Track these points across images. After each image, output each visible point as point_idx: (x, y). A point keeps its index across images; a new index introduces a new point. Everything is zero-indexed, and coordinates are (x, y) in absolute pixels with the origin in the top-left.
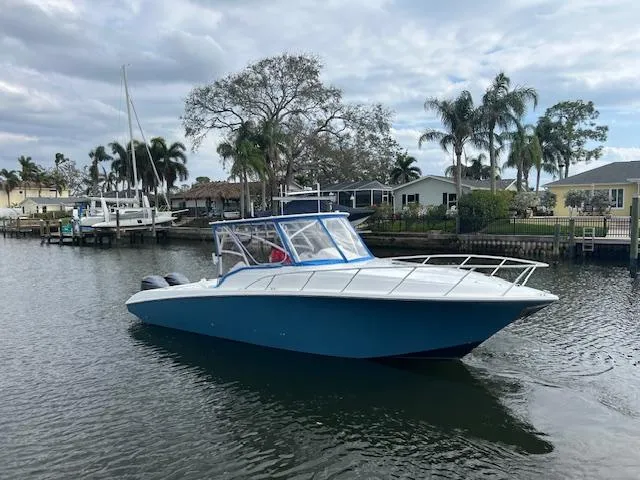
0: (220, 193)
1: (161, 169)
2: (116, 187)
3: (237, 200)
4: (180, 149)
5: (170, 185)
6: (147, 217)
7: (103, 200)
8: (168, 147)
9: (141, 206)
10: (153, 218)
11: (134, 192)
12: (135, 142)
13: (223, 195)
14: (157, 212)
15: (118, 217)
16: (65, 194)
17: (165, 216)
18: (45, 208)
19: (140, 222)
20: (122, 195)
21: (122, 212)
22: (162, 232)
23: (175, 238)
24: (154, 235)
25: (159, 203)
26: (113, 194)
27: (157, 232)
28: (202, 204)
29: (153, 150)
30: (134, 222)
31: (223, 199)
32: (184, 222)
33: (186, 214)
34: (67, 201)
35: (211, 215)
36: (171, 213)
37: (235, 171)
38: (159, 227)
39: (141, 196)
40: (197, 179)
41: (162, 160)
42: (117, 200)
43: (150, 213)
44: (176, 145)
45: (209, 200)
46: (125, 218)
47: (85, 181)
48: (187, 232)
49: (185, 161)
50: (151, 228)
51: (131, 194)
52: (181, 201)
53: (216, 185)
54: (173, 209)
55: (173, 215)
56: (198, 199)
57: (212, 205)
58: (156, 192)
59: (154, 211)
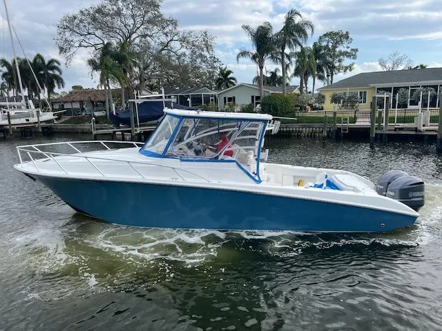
0: (90, 97)
1: (42, 79)
2: (8, 93)
3: (104, 102)
4: (56, 64)
5: (51, 91)
6: (33, 116)
8: (46, 62)
9: (28, 108)
10: (38, 118)
11: (21, 98)
12: (18, 59)
13: (92, 99)
14: (41, 113)
15: (9, 117)
17: (49, 116)
19: (27, 120)
20: (11, 100)
21: (12, 113)
22: (47, 127)
23: (55, 132)
24: (40, 130)
25: (41, 105)
27: (43, 128)
28: (77, 106)
29: (35, 64)
30: (23, 121)
31: (92, 102)
32: (63, 120)
33: (64, 113)
35: (84, 114)
36: (53, 113)
37: (102, 81)
38: (43, 124)
39: (26, 100)
40: (73, 87)
41: (42, 72)
42: (7, 103)
43: (35, 113)
44: (52, 61)
45: (81, 102)
46: (15, 118)
48: (66, 127)
49: (61, 73)
50: (37, 125)
51: (19, 99)
52: (60, 104)
53: (88, 92)
54: (53, 110)
55: (54, 115)
56: (73, 102)
57: (84, 106)
58: (39, 97)
59: (38, 112)
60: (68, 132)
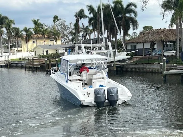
0: (161, 37)
1: (120, 22)
2: (90, 36)
3: (174, 42)
4: (133, 8)
5: (126, 34)
6: (110, 56)
7: (83, 45)
11: (102, 39)
12: (103, 5)
13: (163, 39)
14: (117, 53)
16: (59, 43)
17: (122, 56)
18: (47, 52)
20: (94, 41)
22: (120, 67)
23: (128, 71)
24: (115, 69)
25: (118, 46)
26: (89, 41)
27: (117, 67)
28: (148, 46)
29: (115, 9)
31: (163, 42)
32: (135, 59)
33: (136, 54)
34: (60, 47)
35: (154, 54)
36: (126, 53)
37: (173, 20)
38: (118, 63)
39: (106, 42)
40: (144, 28)
41: (120, 16)
42: (91, 45)
43: (112, 53)
44: (129, 5)
45: (153, 43)
47: (71, 33)
48: (136, 67)
49: (136, 15)
50: (113, 64)
51: (100, 40)
52: (133, 45)
53: (158, 32)
54: (127, 51)
55: (127, 55)
56: (145, 42)
57: (155, 46)
58: (116, 38)
59: (115, 52)
60: (138, 72)
